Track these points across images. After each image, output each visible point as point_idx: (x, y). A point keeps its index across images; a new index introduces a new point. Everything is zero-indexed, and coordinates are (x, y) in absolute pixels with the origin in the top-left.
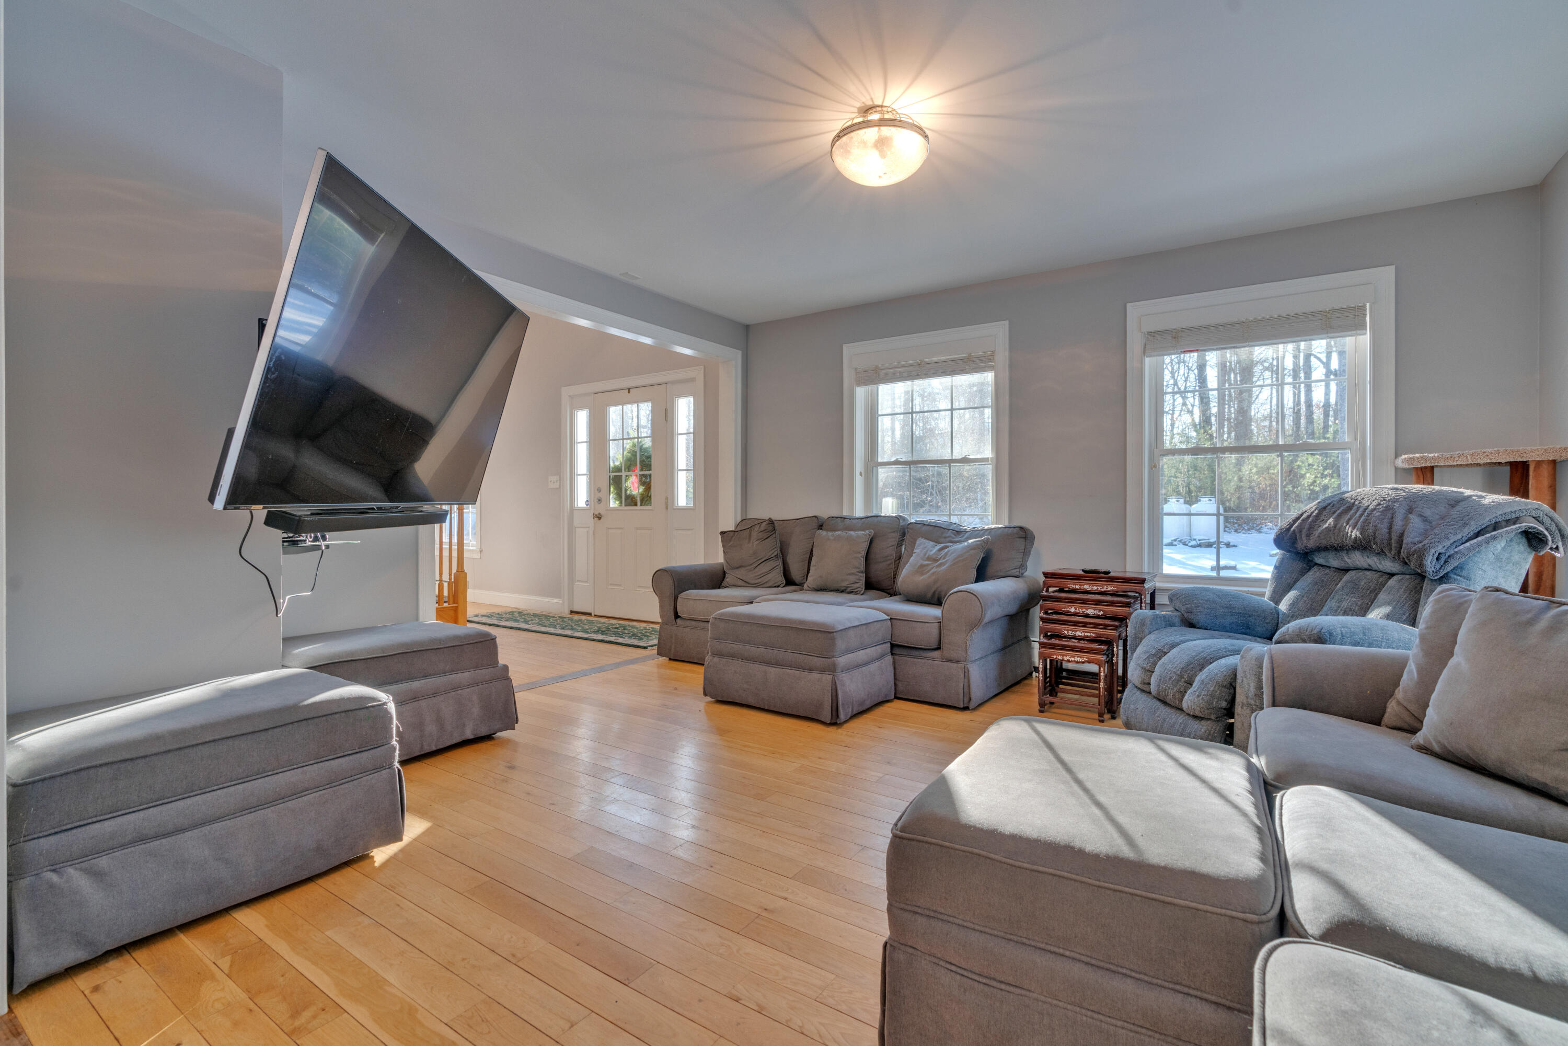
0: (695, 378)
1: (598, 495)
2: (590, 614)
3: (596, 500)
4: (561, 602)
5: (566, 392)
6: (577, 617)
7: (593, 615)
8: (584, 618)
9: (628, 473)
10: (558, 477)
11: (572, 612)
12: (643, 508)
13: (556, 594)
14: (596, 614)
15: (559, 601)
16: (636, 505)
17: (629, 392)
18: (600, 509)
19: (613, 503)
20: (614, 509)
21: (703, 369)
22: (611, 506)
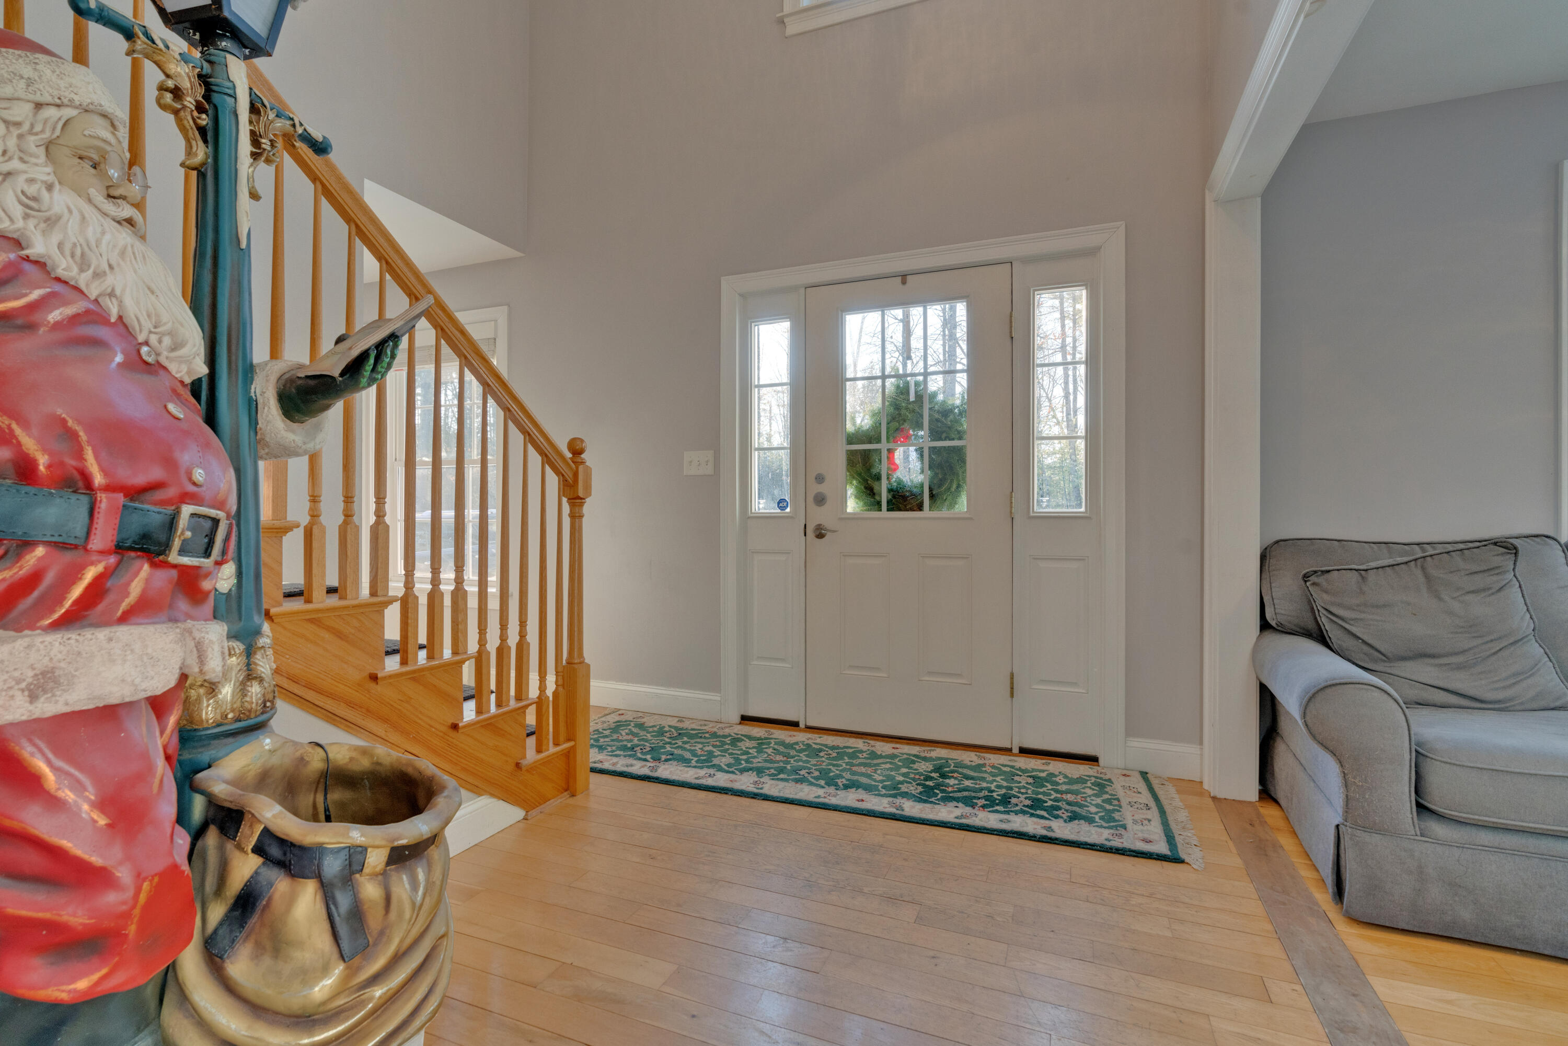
0: (1099, 248)
1: (816, 488)
2: (795, 724)
3: (810, 499)
4: (719, 699)
5: (730, 287)
6: (758, 731)
7: (802, 725)
8: (780, 734)
9: (891, 446)
10: (710, 454)
11: (745, 719)
12: (935, 514)
13: (712, 683)
14: (810, 724)
15: (715, 697)
16: (920, 507)
17: (904, 282)
18: (821, 516)
19: (852, 505)
20: (853, 518)
21: (1124, 226)
22: (849, 510)
